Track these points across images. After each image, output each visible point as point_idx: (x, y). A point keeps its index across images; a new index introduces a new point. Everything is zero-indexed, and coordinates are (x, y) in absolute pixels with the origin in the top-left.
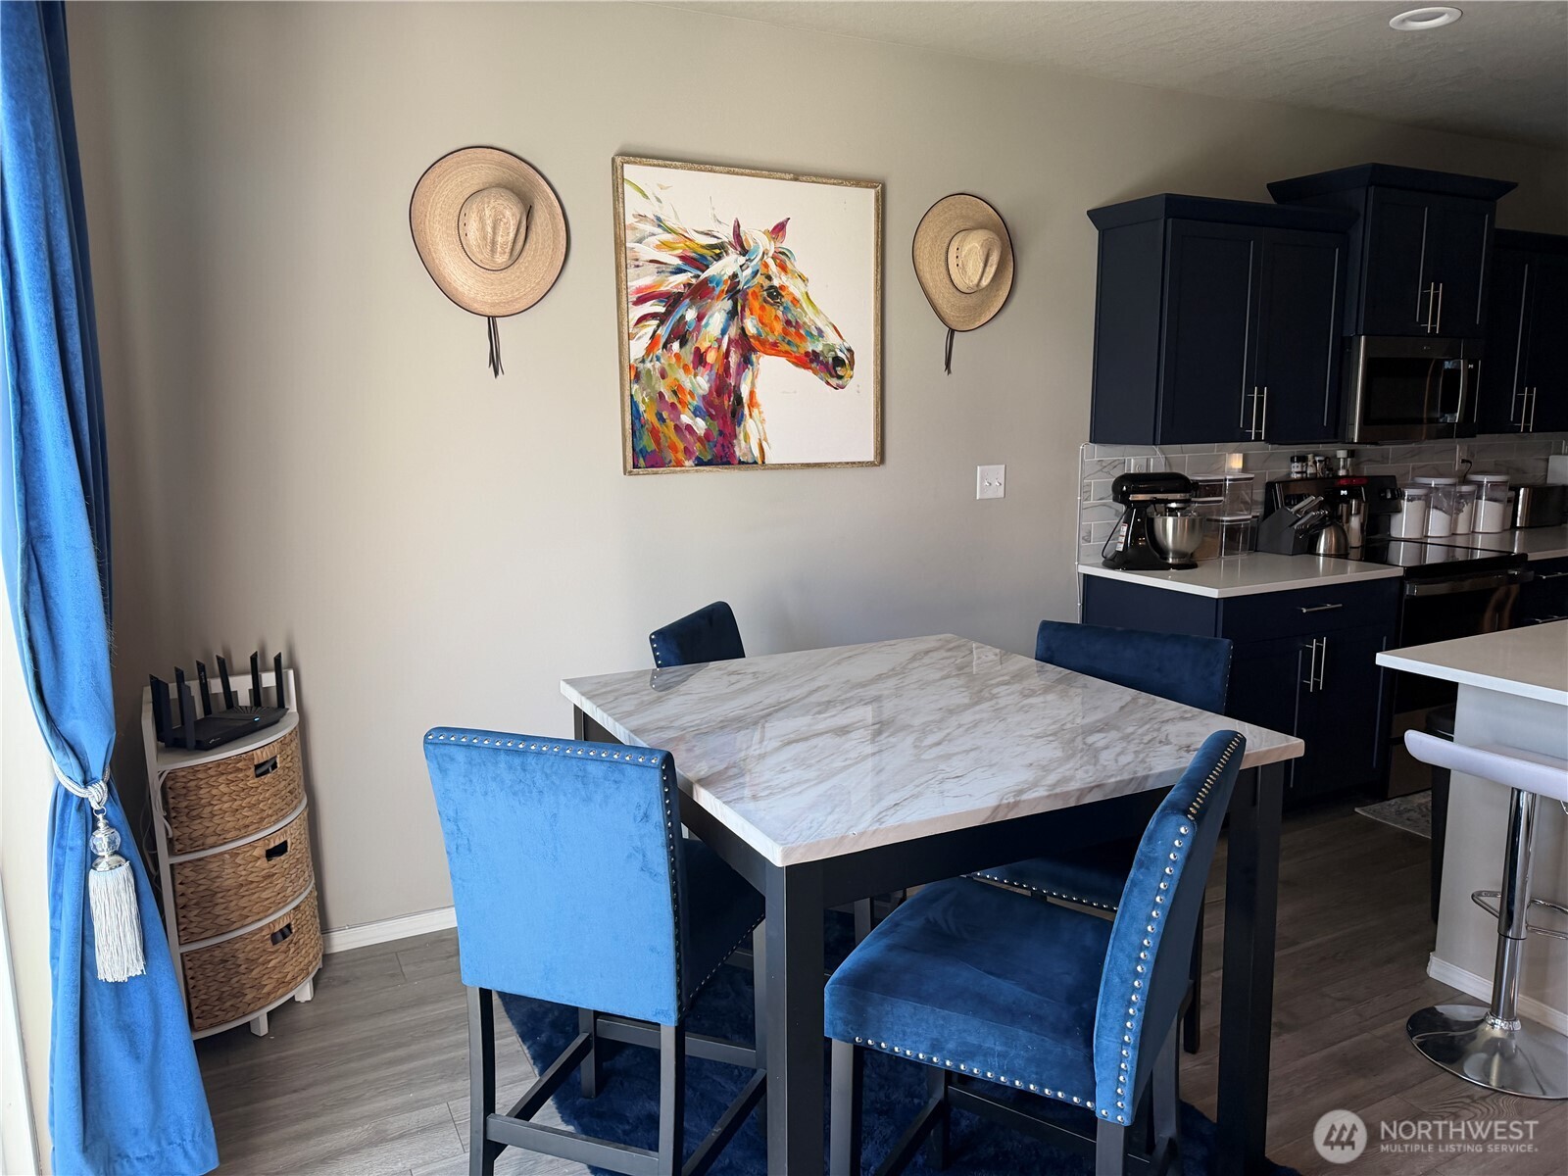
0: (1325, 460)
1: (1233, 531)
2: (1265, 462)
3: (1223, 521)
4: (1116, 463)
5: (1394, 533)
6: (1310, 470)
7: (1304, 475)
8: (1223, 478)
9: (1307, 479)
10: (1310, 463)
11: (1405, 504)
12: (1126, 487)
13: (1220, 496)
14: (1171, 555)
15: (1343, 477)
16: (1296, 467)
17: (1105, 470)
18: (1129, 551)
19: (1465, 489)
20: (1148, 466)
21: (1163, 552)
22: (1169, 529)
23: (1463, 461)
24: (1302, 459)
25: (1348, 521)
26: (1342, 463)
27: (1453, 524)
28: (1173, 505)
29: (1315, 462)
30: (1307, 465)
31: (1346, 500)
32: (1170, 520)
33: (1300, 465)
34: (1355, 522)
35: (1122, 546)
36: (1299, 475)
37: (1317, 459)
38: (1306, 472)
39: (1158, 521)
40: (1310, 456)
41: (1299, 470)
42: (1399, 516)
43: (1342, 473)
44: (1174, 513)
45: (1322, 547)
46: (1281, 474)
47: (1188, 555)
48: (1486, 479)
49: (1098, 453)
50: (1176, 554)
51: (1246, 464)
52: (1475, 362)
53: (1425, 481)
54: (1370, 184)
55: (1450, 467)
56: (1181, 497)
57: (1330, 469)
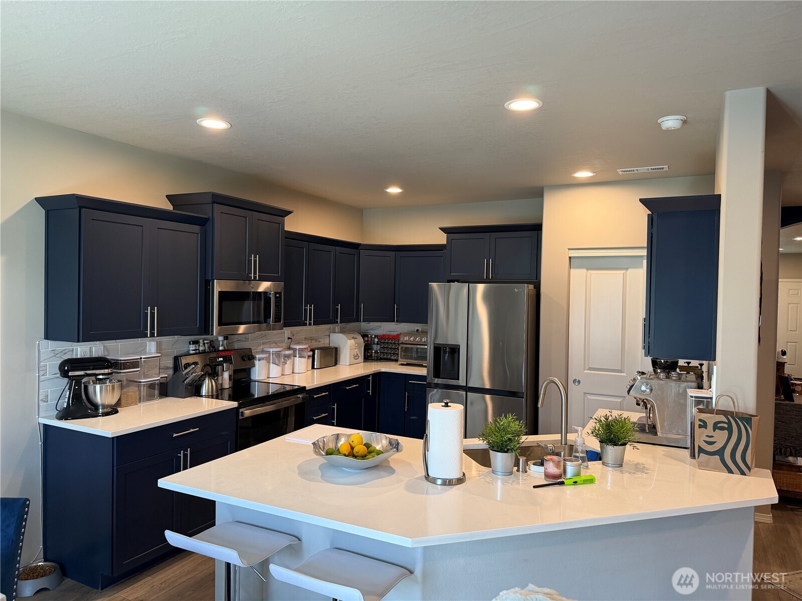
0: (210, 342)
1: (151, 386)
2: (173, 345)
3: (141, 382)
4: (66, 351)
5: (253, 377)
6: (201, 348)
7: (198, 351)
8: (139, 357)
9: (199, 353)
10: (201, 345)
11: (257, 362)
12: (68, 367)
13: (138, 368)
14: (101, 407)
15: (222, 351)
16: (192, 347)
17: (58, 356)
18: (71, 407)
19: (288, 352)
20: (90, 351)
21: (96, 407)
22: (101, 394)
23: (289, 338)
24: (196, 342)
25: (222, 375)
26: (221, 343)
27: (283, 370)
28: (101, 377)
29: (204, 344)
30: (199, 345)
31: (221, 364)
32: (98, 387)
33: (194, 346)
34: (226, 375)
35: (66, 404)
36: (194, 352)
37: (205, 342)
38: (198, 349)
39: (91, 388)
40: (201, 341)
41: (194, 348)
42: (254, 368)
43: (221, 348)
44: (101, 381)
45: (204, 391)
46: (183, 350)
47: (110, 406)
48: (298, 347)
49: (52, 345)
50: (104, 406)
51: (159, 348)
52: (280, 293)
53: (268, 350)
54: (213, 202)
55: (282, 342)
56: (106, 371)
57: (213, 347)
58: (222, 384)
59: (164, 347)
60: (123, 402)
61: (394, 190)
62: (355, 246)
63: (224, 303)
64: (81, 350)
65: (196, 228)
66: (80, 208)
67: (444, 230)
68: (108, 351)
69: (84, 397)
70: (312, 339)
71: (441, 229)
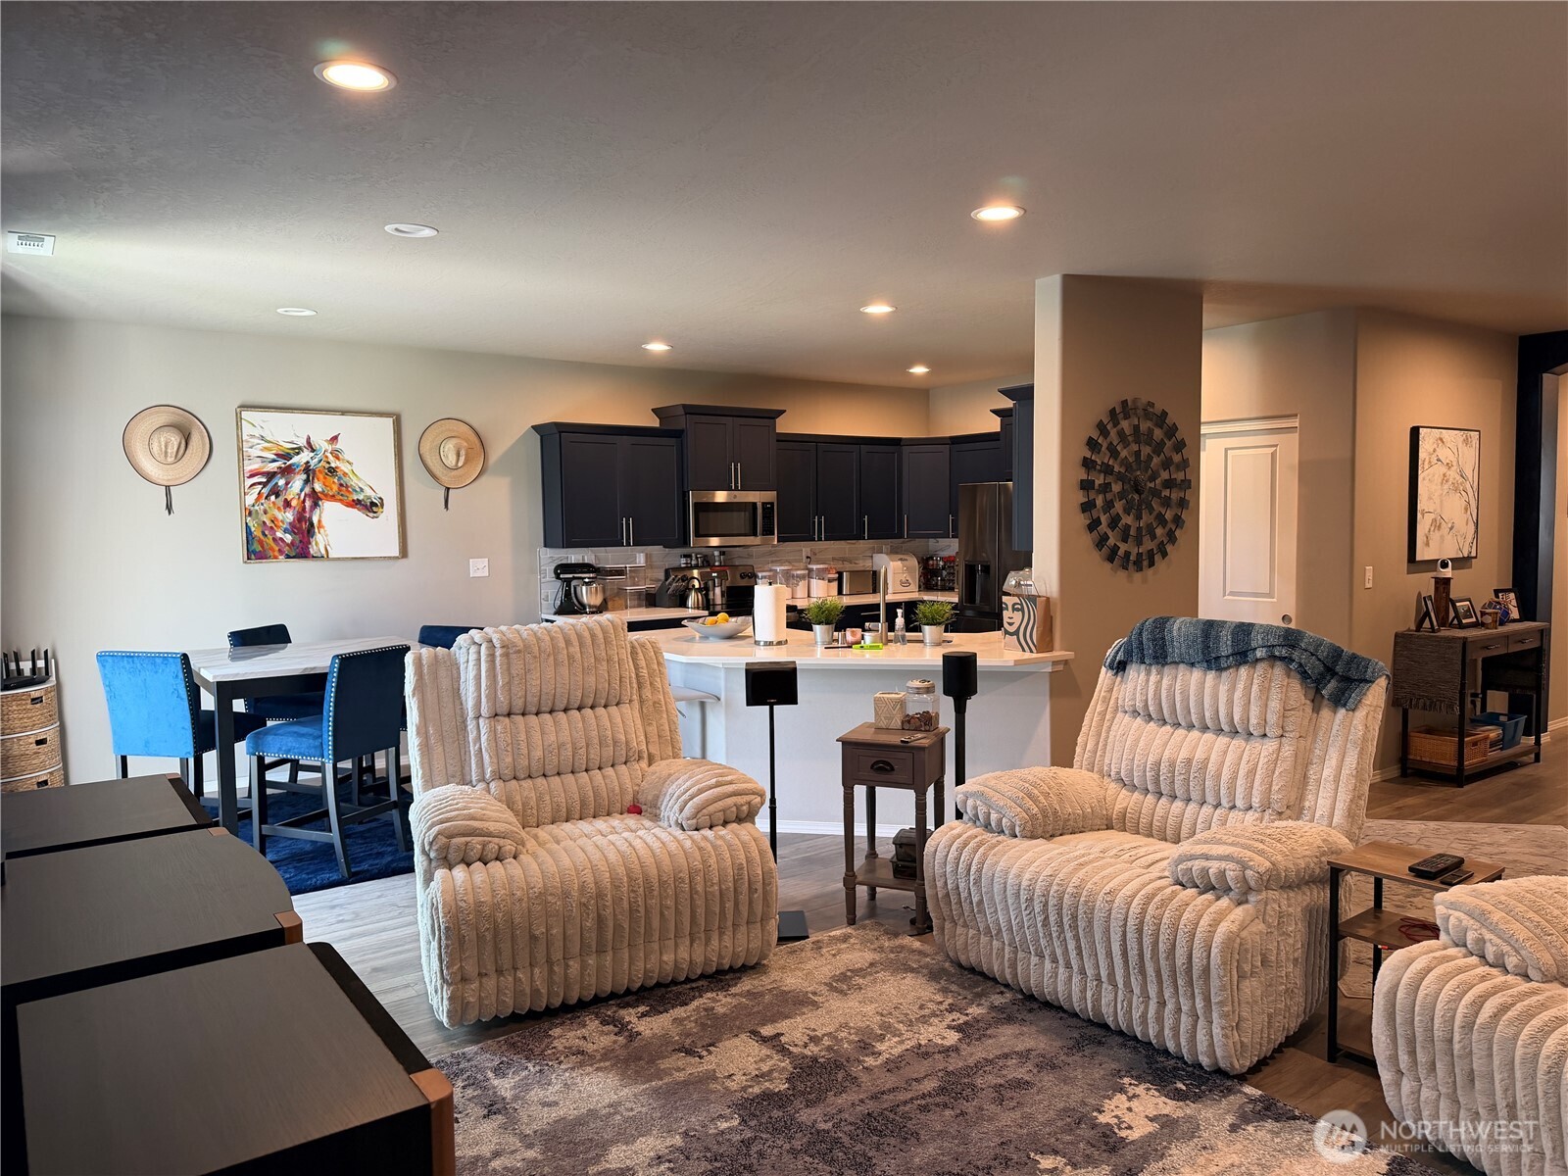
1: (639, 594)
3: (626, 590)
4: (562, 558)
6: (693, 563)
7: (689, 565)
8: (624, 566)
9: (691, 567)
11: (759, 581)
12: (562, 569)
13: (624, 576)
15: (718, 566)
16: (683, 561)
17: (553, 560)
18: (564, 605)
19: (802, 572)
20: (583, 559)
21: (583, 606)
22: (588, 595)
23: (808, 557)
25: (714, 590)
26: (717, 558)
27: (793, 593)
28: (588, 581)
29: (697, 558)
30: (691, 560)
31: (714, 579)
32: (584, 588)
33: (685, 560)
34: (718, 591)
35: (559, 601)
38: (690, 563)
39: (578, 589)
41: (685, 562)
43: (717, 564)
44: (587, 584)
45: (690, 602)
46: (676, 565)
47: (595, 607)
48: (815, 567)
49: (549, 552)
50: (590, 607)
51: (648, 557)
52: (772, 504)
53: (774, 568)
54: (686, 414)
55: (800, 561)
56: (591, 575)
57: (707, 562)
58: (714, 600)
59: (654, 559)
60: (610, 604)
61: (919, 370)
62: (896, 442)
63: (701, 515)
64: (575, 556)
65: (672, 441)
66: (560, 432)
67: (996, 412)
68: (599, 560)
69: (573, 595)
70: (843, 560)
71: (994, 411)
